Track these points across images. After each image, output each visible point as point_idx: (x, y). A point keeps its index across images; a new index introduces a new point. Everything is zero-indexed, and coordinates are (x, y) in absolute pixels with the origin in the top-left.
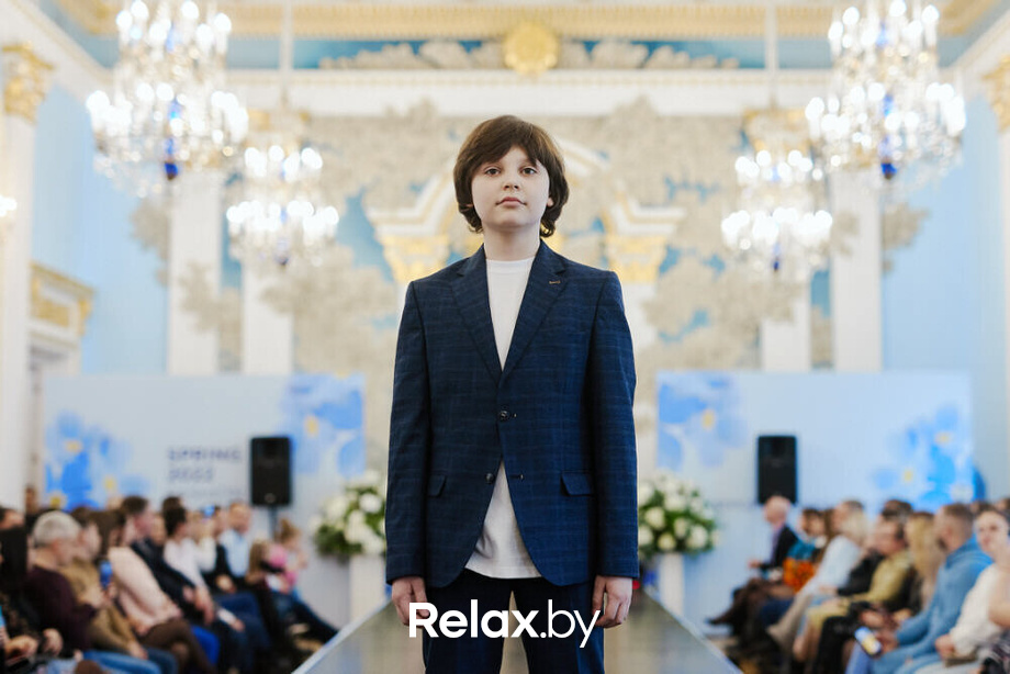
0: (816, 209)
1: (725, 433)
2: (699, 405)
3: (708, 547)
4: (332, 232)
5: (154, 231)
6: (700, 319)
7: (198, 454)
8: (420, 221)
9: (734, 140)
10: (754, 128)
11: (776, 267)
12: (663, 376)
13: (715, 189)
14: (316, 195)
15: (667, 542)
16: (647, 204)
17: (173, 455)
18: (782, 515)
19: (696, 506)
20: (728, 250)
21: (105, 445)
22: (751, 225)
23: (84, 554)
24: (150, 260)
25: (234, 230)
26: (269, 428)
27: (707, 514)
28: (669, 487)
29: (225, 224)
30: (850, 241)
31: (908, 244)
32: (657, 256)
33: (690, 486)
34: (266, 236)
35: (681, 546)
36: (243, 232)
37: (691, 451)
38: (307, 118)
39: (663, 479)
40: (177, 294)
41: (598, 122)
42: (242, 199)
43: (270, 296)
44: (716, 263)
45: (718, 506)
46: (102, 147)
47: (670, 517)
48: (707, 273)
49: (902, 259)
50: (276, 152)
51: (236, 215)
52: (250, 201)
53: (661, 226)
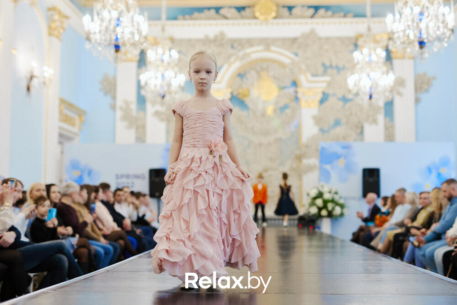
0: (387, 73)
1: (349, 168)
2: (338, 156)
3: (342, 215)
4: (182, 84)
5: (110, 87)
6: (337, 123)
7: (128, 176)
8: (220, 82)
9: (352, 47)
10: (360, 42)
11: (371, 97)
12: (322, 144)
13: (344, 68)
14: (176, 69)
15: (324, 213)
16: (314, 75)
17: (117, 177)
18: (373, 200)
19: (337, 198)
20: (349, 91)
21: (90, 173)
22: (360, 79)
23: (82, 201)
24: (108, 99)
25: (143, 83)
26: (157, 165)
27: (341, 201)
28: (325, 190)
29: (139, 82)
30: (401, 90)
31: (427, 91)
32: (319, 96)
33: (334, 190)
34: (155, 86)
35: (330, 215)
36: (146, 84)
37: (334, 176)
38: (172, 40)
39: (322, 186)
40: (119, 114)
41: (294, 40)
42: (146, 71)
43: (157, 114)
44: (345, 100)
45: (346, 199)
46: (88, 39)
47: (325, 202)
48: (341, 104)
49: (424, 97)
50: (160, 51)
51: (143, 78)
52: (149, 71)
53: (320, 84)
